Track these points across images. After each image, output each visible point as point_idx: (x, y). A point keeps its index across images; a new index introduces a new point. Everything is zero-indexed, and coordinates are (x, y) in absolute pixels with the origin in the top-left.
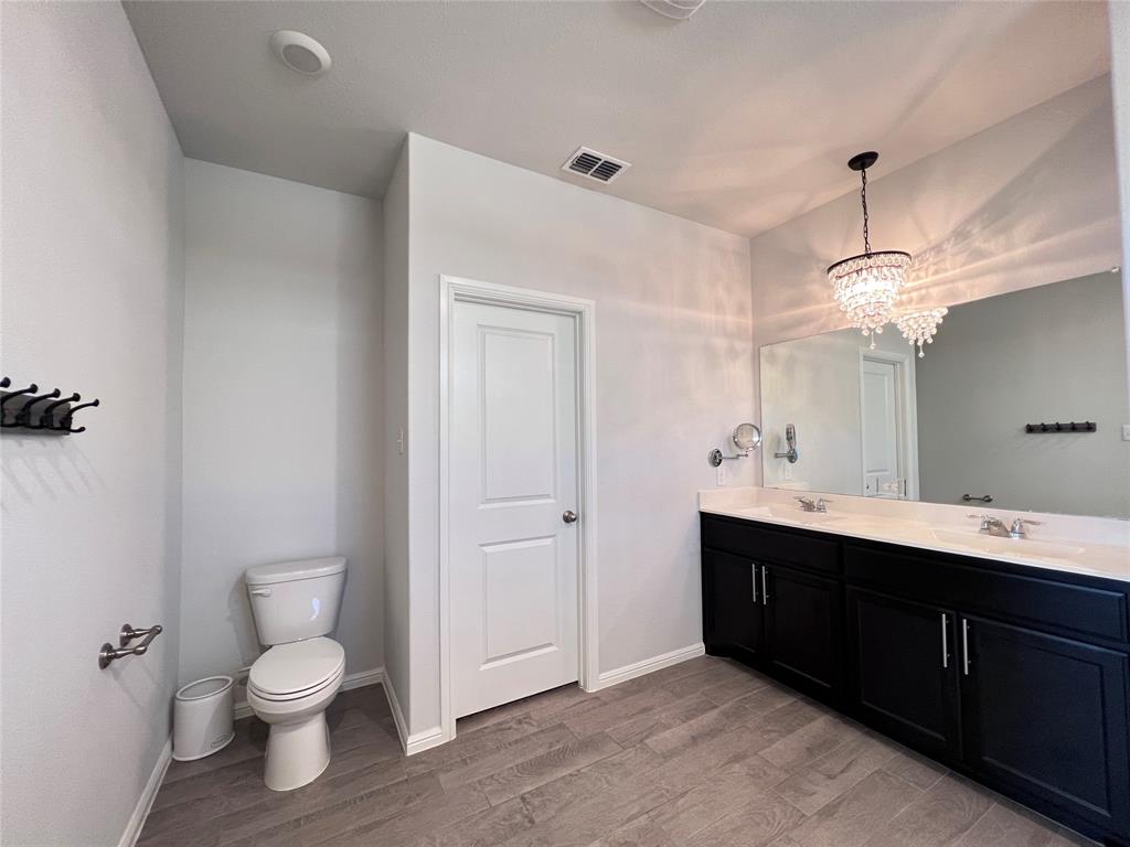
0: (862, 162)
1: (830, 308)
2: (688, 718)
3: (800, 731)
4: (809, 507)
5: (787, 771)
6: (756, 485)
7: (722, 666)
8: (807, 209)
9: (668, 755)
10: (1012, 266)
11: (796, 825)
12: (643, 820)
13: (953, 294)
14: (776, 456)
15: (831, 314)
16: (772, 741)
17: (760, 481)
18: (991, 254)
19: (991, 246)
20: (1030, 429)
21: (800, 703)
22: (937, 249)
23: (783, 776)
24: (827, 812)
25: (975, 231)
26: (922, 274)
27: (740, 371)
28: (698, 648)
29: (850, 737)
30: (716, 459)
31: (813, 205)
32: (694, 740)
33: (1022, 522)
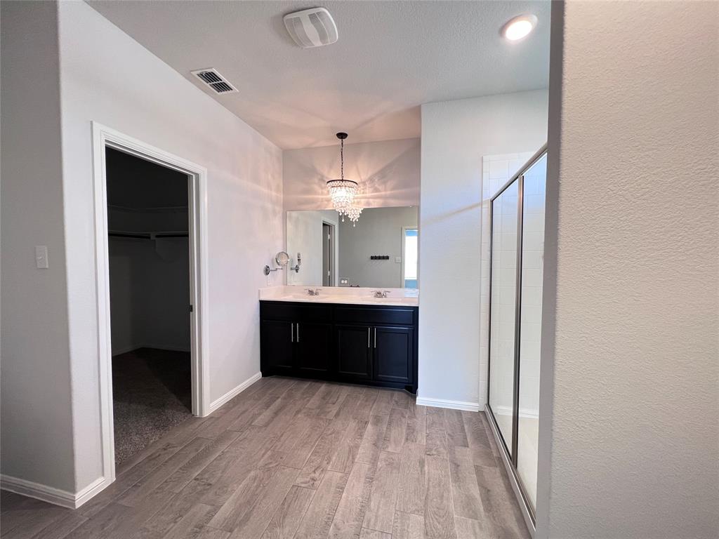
0: (342, 136)
1: (322, 199)
2: (268, 407)
3: (317, 393)
4: (311, 293)
5: (318, 409)
6: (284, 285)
7: (273, 380)
8: (314, 146)
9: (267, 425)
10: (385, 197)
11: (329, 424)
12: (269, 453)
13: (368, 203)
14: (292, 269)
15: (322, 201)
16: (309, 401)
17: (285, 283)
18: (379, 191)
19: (380, 188)
20: (372, 258)
21: (313, 383)
22: (364, 183)
23: (318, 411)
24: (337, 415)
25: (376, 180)
26: (358, 192)
27: (277, 222)
28: (259, 374)
29: (335, 388)
30: (267, 271)
31: (317, 145)
32: (276, 414)
33: (385, 292)
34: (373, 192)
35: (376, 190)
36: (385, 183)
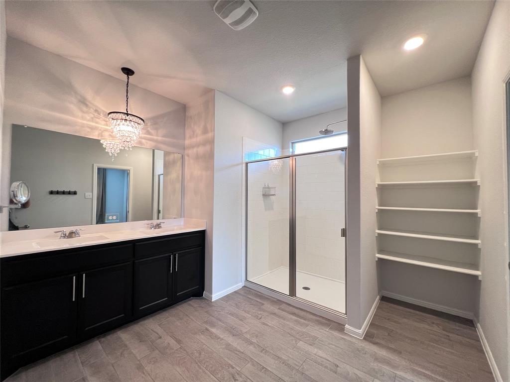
0: (128, 72)
11: (185, 350)
18: (152, 135)
34: (145, 134)
35: (148, 133)
36: (157, 129)
